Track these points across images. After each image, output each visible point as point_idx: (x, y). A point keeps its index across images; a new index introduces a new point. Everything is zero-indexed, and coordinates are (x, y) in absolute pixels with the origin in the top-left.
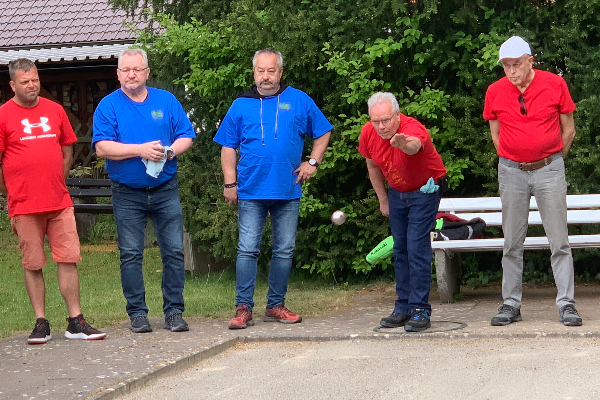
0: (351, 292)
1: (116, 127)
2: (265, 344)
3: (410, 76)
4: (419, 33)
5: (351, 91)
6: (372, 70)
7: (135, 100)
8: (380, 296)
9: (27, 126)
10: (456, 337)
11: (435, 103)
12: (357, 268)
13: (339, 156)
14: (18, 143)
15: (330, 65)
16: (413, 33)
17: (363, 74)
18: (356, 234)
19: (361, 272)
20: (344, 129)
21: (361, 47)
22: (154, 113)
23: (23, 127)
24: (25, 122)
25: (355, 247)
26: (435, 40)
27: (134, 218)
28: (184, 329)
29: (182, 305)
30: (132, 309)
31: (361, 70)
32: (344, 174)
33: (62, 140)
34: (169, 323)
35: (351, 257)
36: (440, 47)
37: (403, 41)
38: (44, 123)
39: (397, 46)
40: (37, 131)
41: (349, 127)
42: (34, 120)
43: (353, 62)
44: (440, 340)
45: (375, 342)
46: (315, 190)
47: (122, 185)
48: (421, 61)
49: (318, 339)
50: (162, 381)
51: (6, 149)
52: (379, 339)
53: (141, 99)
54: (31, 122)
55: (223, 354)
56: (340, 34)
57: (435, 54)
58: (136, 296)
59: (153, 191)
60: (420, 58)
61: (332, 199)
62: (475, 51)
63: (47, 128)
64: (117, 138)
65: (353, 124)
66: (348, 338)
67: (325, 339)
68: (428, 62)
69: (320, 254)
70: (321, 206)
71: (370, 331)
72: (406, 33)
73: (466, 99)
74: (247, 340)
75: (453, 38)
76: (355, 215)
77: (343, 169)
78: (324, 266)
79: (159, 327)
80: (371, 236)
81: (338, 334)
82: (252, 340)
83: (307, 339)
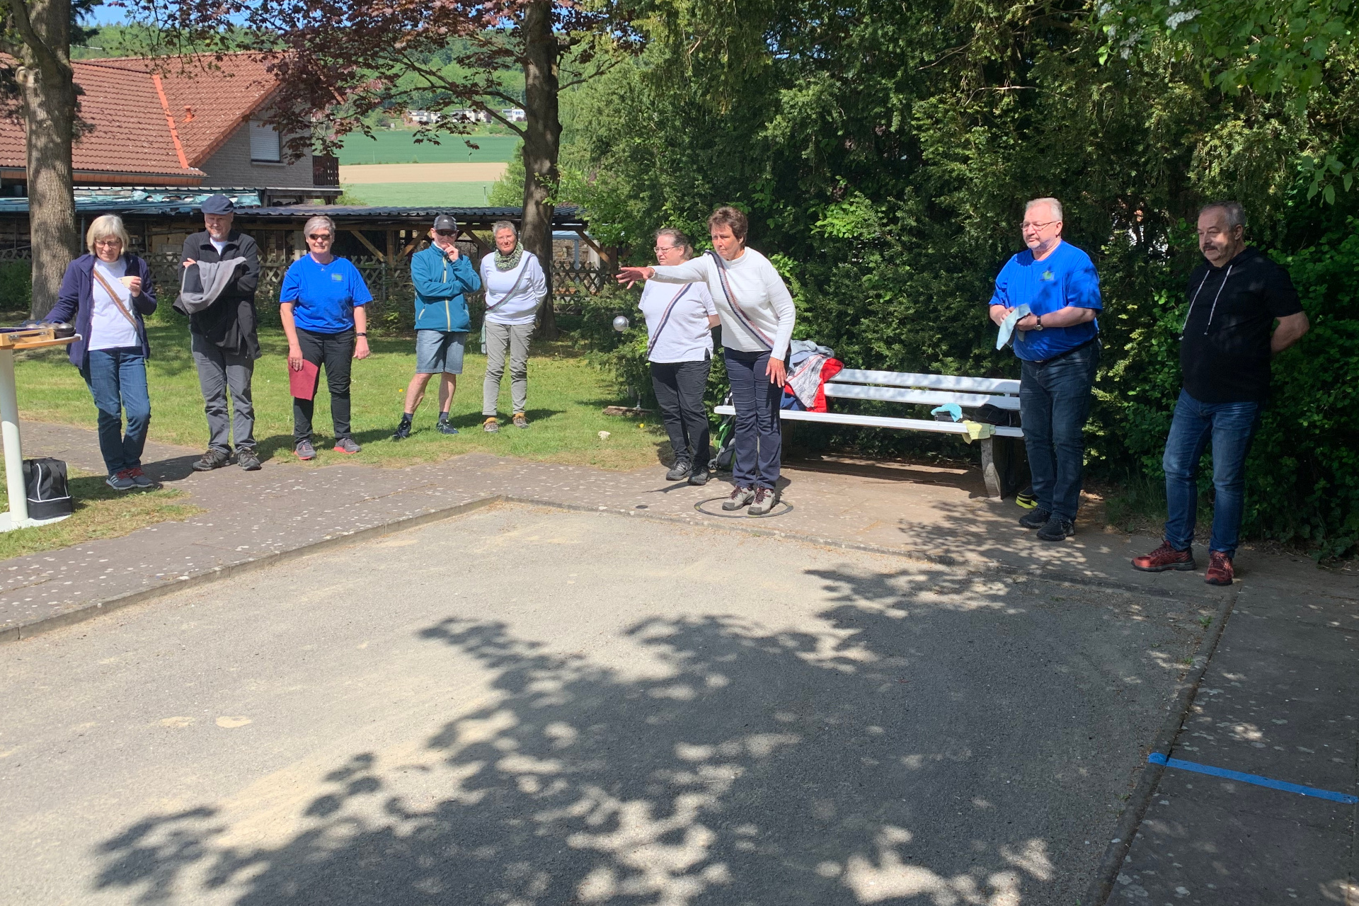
49: (570, 507)
66: (597, 510)
67: (576, 508)
82: (512, 500)
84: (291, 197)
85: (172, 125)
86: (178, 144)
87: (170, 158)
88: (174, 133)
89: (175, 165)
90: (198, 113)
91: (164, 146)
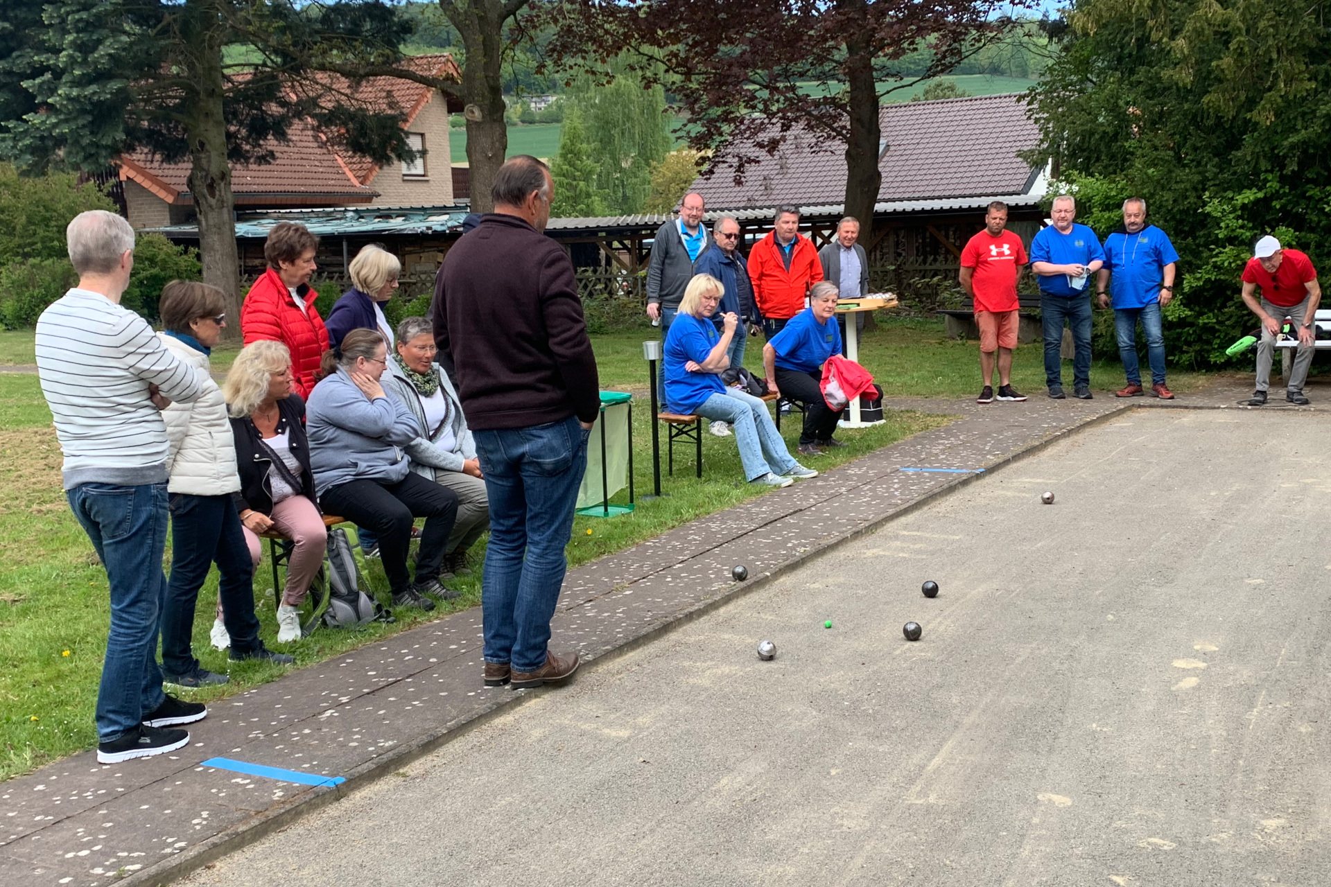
0: (1209, 376)
1: (1048, 252)
2: (1154, 410)
3: (1268, 218)
4: (1278, 185)
5: (1221, 228)
6: (1239, 213)
7: (1064, 233)
8: (1232, 381)
9: (994, 250)
10: (1305, 410)
11: (1287, 238)
12: (1212, 360)
13: (1207, 276)
14: (986, 262)
15: (1208, 209)
16: (1273, 185)
17: (1231, 216)
18: (1214, 335)
19: (1215, 362)
20: (1212, 257)
21: (1230, 196)
22: (1076, 243)
23: (991, 250)
24: (993, 247)
25: (1211, 344)
26: (1291, 190)
27: (1057, 316)
28: (1090, 397)
29: (1088, 380)
30: (1050, 382)
31: (1230, 213)
32: (1208, 290)
33: (1017, 261)
34: (1077, 393)
35: (1208, 352)
36: (1294, 196)
37: (1264, 191)
38: (1006, 248)
39: (1260, 195)
40: (1001, 254)
41: (1216, 256)
42: (999, 246)
43: (1225, 207)
44: (1291, 413)
45: (1240, 411)
46: (1184, 301)
47: (1049, 294)
48: (1278, 207)
49: (1195, 408)
50: (1088, 430)
51: (977, 265)
52: (1242, 409)
53: (1068, 232)
54: (997, 247)
55: (1125, 415)
56: (1214, 185)
57: (1289, 202)
58: (1055, 373)
59: (1071, 298)
60: (1277, 205)
61: (1197, 309)
62: (1321, 199)
63: (1007, 252)
64: (1049, 260)
65: (1221, 253)
66: (1219, 408)
67: (1201, 408)
68: (1283, 208)
69: (1185, 348)
70: (1189, 313)
71: (1234, 404)
72: (1268, 185)
73: (1312, 236)
74: (1140, 406)
75: (1305, 189)
76: (1214, 321)
77: (1208, 286)
78: (1185, 357)
79: (1069, 395)
80: (1225, 337)
81: (1210, 405)
82: (1144, 407)
83: (1186, 407)
86: (340, 161)
89: (346, 183)
91: (331, 164)
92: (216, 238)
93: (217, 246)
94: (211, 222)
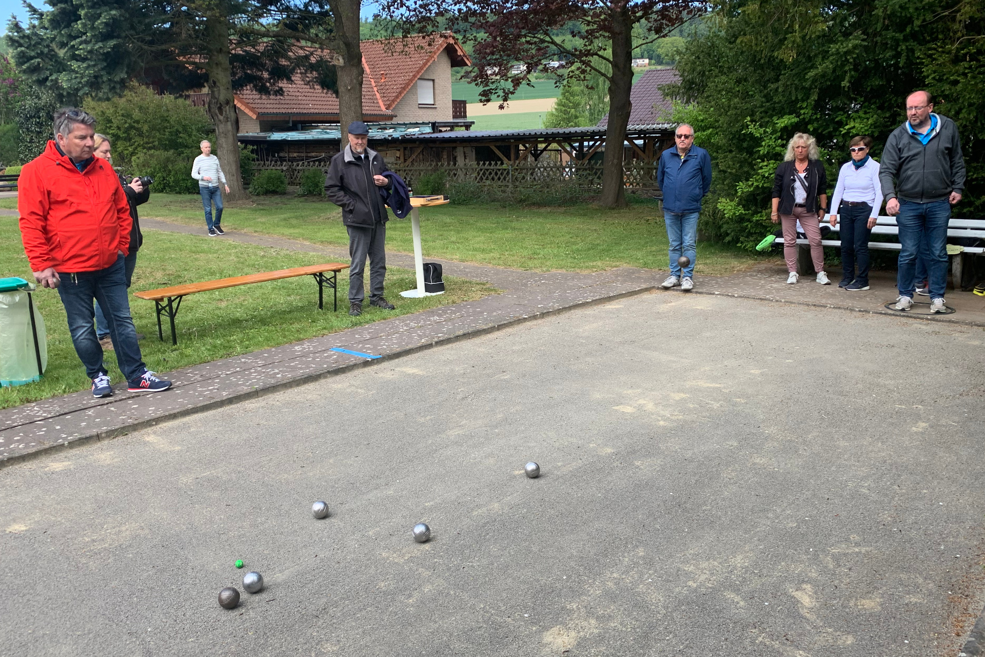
6: (779, 134)
15: (749, 131)
16: (807, 112)
17: (773, 137)
21: (775, 121)
31: (771, 134)
43: (767, 129)
52: (730, 296)
60: (811, 128)
66: (714, 294)
67: (701, 293)
68: (816, 130)
70: (745, 212)
84: (448, 126)
85: (374, 84)
86: (378, 96)
87: (376, 105)
88: (375, 89)
89: (377, 109)
90: (388, 76)
91: (371, 97)
92: (223, 140)
93: (224, 145)
94: (221, 131)
